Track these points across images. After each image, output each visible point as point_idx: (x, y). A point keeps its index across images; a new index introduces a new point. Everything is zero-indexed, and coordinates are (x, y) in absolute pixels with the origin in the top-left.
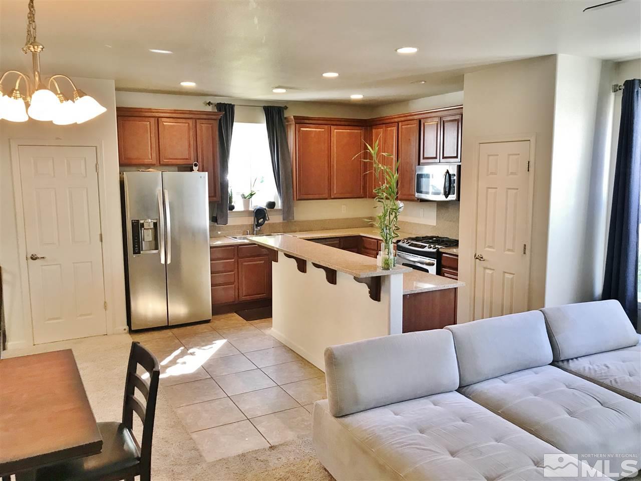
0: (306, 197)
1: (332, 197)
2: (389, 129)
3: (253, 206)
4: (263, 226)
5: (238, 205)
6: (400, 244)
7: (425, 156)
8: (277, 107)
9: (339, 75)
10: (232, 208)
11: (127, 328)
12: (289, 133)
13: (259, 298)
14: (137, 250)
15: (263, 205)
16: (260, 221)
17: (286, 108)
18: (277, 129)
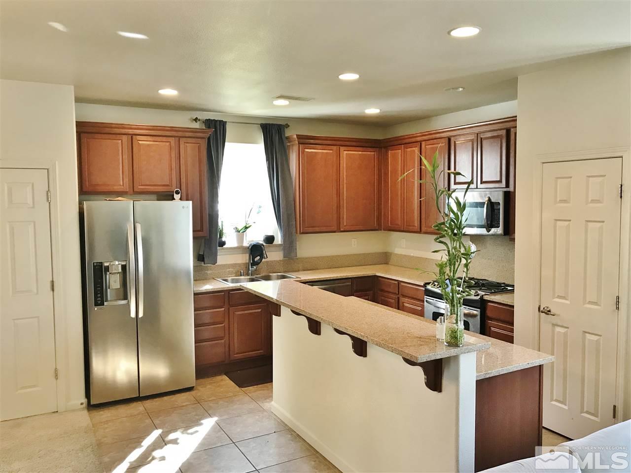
0: (311, 230)
1: (342, 230)
2: (409, 149)
3: (248, 240)
4: (259, 265)
5: (230, 240)
6: (429, 287)
7: (457, 181)
8: (277, 124)
9: (360, 76)
10: (222, 244)
11: (85, 401)
12: (291, 155)
13: (256, 355)
14: (100, 299)
15: (259, 239)
16: (256, 260)
17: (287, 126)
18: (277, 150)
